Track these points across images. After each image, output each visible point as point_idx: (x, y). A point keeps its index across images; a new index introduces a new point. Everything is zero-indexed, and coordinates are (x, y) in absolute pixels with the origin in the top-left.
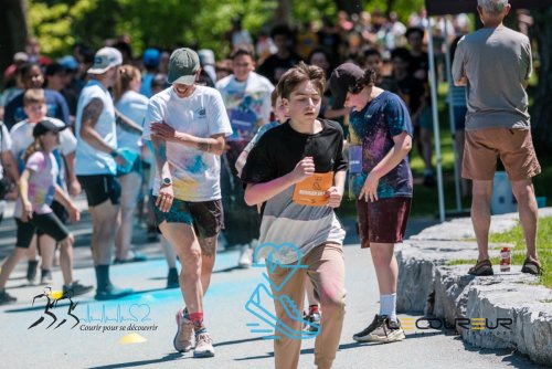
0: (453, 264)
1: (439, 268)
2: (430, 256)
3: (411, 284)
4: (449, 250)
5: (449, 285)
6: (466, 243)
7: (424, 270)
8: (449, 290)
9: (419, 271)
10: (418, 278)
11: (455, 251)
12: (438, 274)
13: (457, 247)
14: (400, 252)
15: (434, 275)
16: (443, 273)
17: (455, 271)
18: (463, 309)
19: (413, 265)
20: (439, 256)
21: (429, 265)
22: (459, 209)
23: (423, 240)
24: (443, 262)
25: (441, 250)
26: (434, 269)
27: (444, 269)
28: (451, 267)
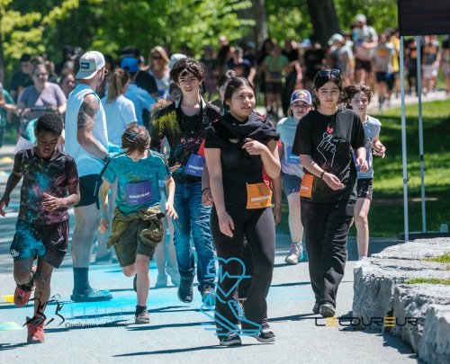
0: (412, 282)
1: (398, 285)
2: (390, 274)
3: (370, 301)
4: (409, 269)
5: (407, 303)
6: (428, 263)
7: (383, 288)
8: (407, 308)
9: (379, 289)
10: (376, 295)
11: (415, 270)
12: (397, 291)
13: (418, 267)
14: (361, 269)
15: (393, 293)
16: (402, 291)
17: (414, 290)
18: (420, 328)
19: (372, 283)
20: (399, 274)
21: (388, 282)
22: (424, 231)
23: (384, 257)
24: (402, 280)
25: (402, 269)
26: (393, 286)
27: (403, 287)
28: (410, 285)
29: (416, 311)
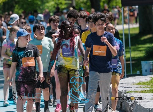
1: (124, 93)
2: (121, 89)
4: (127, 88)
6: (134, 85)
7: (119, 94)
8: (127, 101)
12: (123, 95)
13: (130, 87)
17: (129, 95)
18: (132, 108)
20: (124, 89)
21: (120, 92)
22: (131, 73)
24: (125, 91)
25: (125, 87)
26: (122, 94)
27: (126, 94)
28: (128, 93)
29: (130, 102)
